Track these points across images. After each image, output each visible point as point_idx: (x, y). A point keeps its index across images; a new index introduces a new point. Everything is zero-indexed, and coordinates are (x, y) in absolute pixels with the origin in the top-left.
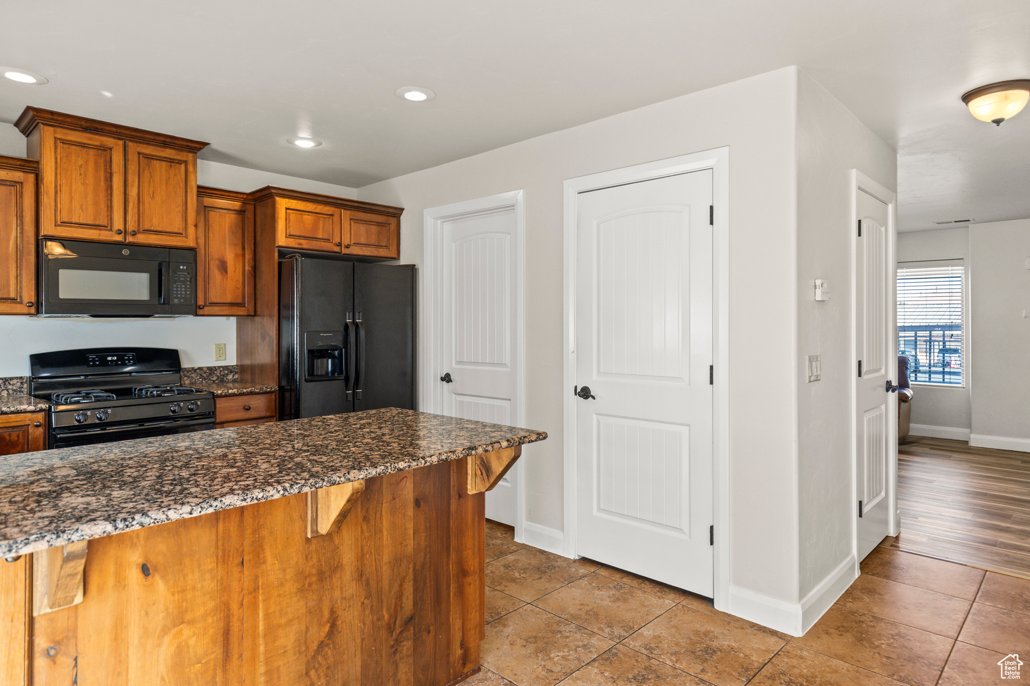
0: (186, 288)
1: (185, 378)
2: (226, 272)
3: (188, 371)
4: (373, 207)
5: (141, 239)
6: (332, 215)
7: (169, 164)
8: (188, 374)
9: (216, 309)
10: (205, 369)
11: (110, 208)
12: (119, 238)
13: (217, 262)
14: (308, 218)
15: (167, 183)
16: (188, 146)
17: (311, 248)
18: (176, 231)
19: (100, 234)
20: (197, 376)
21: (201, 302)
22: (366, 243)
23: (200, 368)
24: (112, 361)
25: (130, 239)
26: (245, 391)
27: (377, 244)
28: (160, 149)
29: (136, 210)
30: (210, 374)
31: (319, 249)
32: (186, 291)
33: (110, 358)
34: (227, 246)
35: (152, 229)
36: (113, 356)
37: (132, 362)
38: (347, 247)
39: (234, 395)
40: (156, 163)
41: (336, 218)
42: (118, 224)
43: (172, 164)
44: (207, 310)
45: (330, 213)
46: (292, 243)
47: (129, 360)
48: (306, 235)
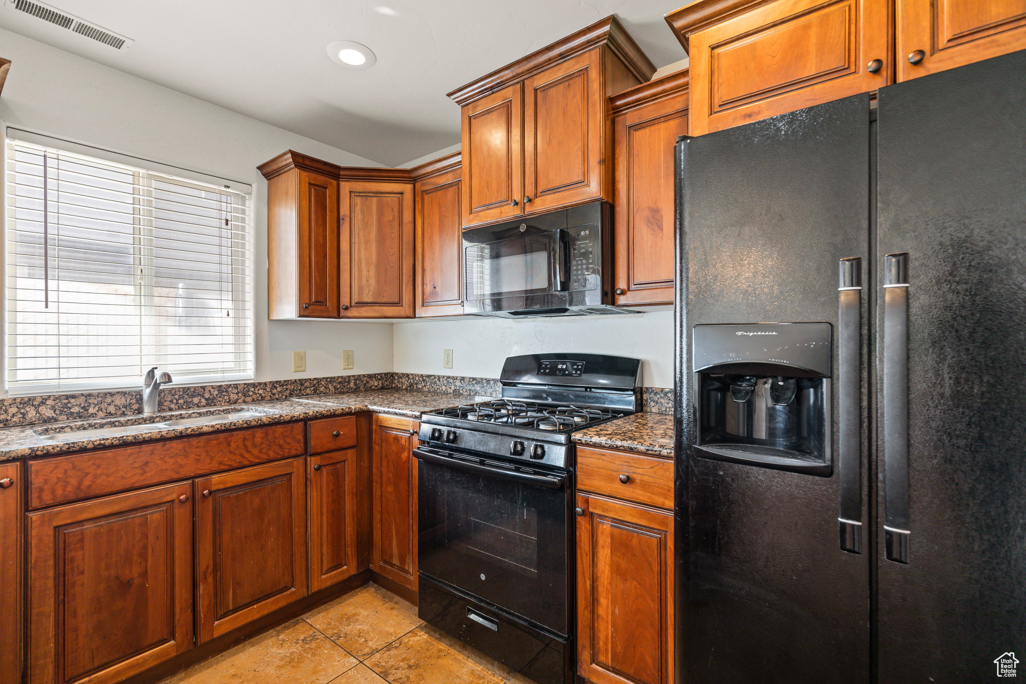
1: (652, 404)
2: (661, 226)
3: (656, 394)
5: (541, 205)
7: (566, 86)
8: (656, 398)
11: (510, 175)
12: (518, 213)
13: (647, 213)
15: (564, 113)
16: (588, 41)
18: (574, 182)
19: (500, 214)
20: (668, 403)
22: (1012, 17)
25: (529, 209)
28: (557, 68)
34: (662, 181)
35: (551, 187)
36: (563, 363)
37: (579, 372)
38: (922, 59)
40: (553, 92)
42: (517, 196)
43: (571, 82)
44: (631, 296)
47: (577, 370)
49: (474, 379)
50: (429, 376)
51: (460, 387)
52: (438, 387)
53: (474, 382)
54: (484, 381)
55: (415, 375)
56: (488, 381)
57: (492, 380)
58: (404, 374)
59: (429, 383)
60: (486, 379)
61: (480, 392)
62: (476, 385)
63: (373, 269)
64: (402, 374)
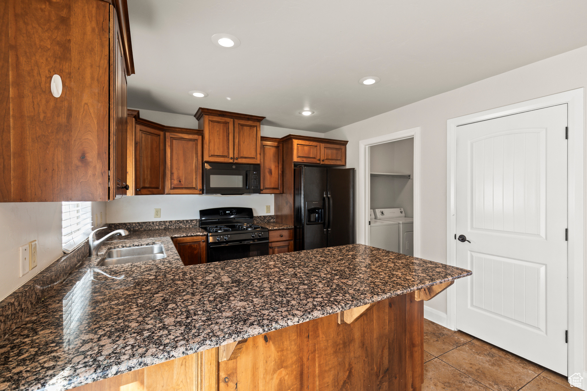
0: (256, 182)
1: (255, 221)
2: (272, 174)
3: (256, 218)
4: (334, 141)
5: (240, 161)
6: (316, 146)
7: (250, 127)
9: (267, 191)
10: (262, 217)
11: (228, 148)
12: (231, 161)
13: (268, 170)
14: (306, 148)
15: (249, 136)
16: (257, 119)
17: (307, 162)
18: (253, 157)
19: (225, 160)
20: (259, 220)
21: (262, 188)
22: (331, 158)
23: (260, 216)
24: (228, 213)
25: (236, 161)
26: (281, 228)
27: (336, 159)
28: (246, 121)
29: (238, 148)
30: (264, 219)
31: (311, 162)
32: (256, 183)
33: (227, 212)
34: (272, 163)
35: (244, 156)
36: (228, 211)
38: (323, 161)
39: (276, 230)
40: (245, 128)
41: (318, 147)
42: (231, 155)
43: (251, 128)
44: (264, 191)
45: (316, 145)
46: (299, 160)
47: (234, 213)
48: (305, 156)
49: (178, 221)
50: (144, 223)
51: (169, 225)
52: (152, 227)
53: (178, 222)
54: (185, 221)
55: (132, 223)
56: (187, 221)
57: (190, 220)
58: (122, 224)
59: (144, 226)
60: (186, 220)
61: (182, 226)
62: (180, 224)
63: (149, 170)
64: (119, 224)
